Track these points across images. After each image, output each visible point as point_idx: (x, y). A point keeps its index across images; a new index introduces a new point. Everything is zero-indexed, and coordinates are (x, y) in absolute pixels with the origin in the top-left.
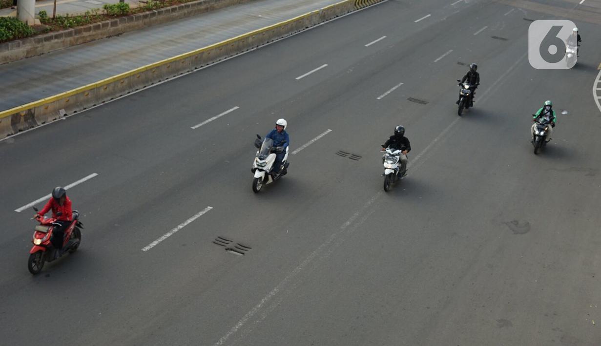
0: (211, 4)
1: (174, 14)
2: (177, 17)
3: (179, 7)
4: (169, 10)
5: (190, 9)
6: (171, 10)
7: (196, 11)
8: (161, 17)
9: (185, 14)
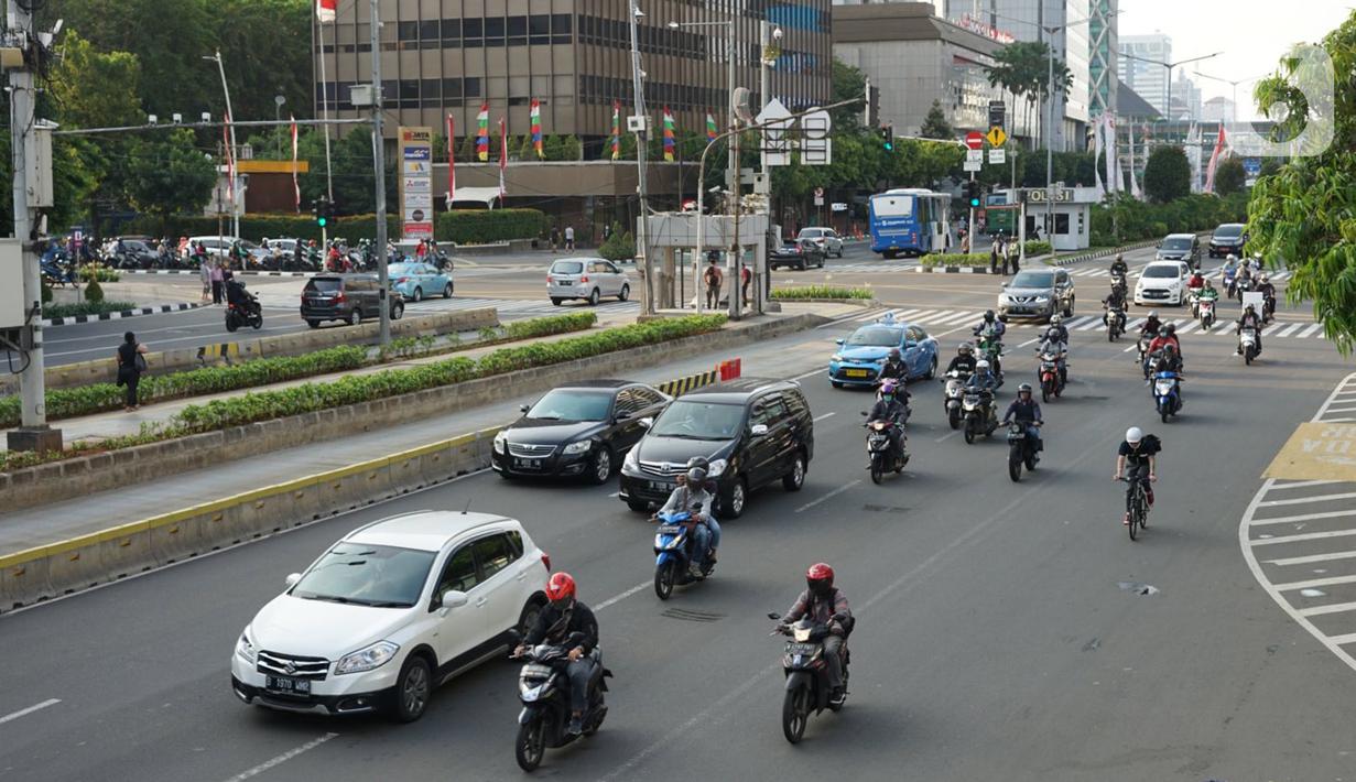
0: (209, 447)
1: (76, 478)
2: (90, 485)
3: (92, 461)
4: (58, 468)
5: (133, 465)
6: (62, 470)
7: (156, 468)
8: (26, 488)
9: (116, 478)
